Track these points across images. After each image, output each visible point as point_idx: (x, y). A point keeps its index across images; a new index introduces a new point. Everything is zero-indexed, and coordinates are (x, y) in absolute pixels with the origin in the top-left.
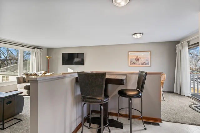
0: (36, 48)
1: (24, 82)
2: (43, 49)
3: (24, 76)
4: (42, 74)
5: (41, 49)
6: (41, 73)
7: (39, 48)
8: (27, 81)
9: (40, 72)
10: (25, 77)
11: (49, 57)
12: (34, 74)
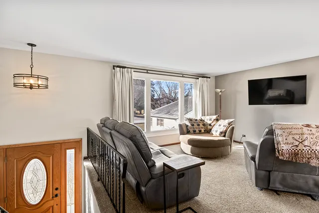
0: (200, 77)
1: (188, 132)
2: (210, 78)
3: (188, 123)
4: (213, 120)
5: (207, 77)
6: (210, 120)
7: (205, 77)
8: (191, 131)
9: (208, 117)
10: (189, 125)
11: (221, 91)
12: (201, 120)
